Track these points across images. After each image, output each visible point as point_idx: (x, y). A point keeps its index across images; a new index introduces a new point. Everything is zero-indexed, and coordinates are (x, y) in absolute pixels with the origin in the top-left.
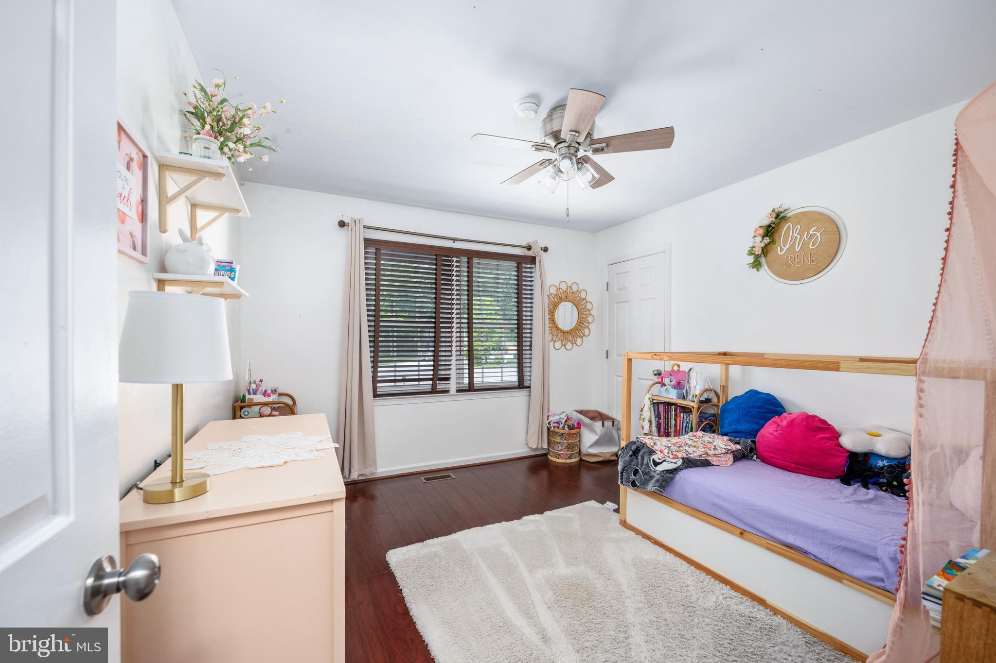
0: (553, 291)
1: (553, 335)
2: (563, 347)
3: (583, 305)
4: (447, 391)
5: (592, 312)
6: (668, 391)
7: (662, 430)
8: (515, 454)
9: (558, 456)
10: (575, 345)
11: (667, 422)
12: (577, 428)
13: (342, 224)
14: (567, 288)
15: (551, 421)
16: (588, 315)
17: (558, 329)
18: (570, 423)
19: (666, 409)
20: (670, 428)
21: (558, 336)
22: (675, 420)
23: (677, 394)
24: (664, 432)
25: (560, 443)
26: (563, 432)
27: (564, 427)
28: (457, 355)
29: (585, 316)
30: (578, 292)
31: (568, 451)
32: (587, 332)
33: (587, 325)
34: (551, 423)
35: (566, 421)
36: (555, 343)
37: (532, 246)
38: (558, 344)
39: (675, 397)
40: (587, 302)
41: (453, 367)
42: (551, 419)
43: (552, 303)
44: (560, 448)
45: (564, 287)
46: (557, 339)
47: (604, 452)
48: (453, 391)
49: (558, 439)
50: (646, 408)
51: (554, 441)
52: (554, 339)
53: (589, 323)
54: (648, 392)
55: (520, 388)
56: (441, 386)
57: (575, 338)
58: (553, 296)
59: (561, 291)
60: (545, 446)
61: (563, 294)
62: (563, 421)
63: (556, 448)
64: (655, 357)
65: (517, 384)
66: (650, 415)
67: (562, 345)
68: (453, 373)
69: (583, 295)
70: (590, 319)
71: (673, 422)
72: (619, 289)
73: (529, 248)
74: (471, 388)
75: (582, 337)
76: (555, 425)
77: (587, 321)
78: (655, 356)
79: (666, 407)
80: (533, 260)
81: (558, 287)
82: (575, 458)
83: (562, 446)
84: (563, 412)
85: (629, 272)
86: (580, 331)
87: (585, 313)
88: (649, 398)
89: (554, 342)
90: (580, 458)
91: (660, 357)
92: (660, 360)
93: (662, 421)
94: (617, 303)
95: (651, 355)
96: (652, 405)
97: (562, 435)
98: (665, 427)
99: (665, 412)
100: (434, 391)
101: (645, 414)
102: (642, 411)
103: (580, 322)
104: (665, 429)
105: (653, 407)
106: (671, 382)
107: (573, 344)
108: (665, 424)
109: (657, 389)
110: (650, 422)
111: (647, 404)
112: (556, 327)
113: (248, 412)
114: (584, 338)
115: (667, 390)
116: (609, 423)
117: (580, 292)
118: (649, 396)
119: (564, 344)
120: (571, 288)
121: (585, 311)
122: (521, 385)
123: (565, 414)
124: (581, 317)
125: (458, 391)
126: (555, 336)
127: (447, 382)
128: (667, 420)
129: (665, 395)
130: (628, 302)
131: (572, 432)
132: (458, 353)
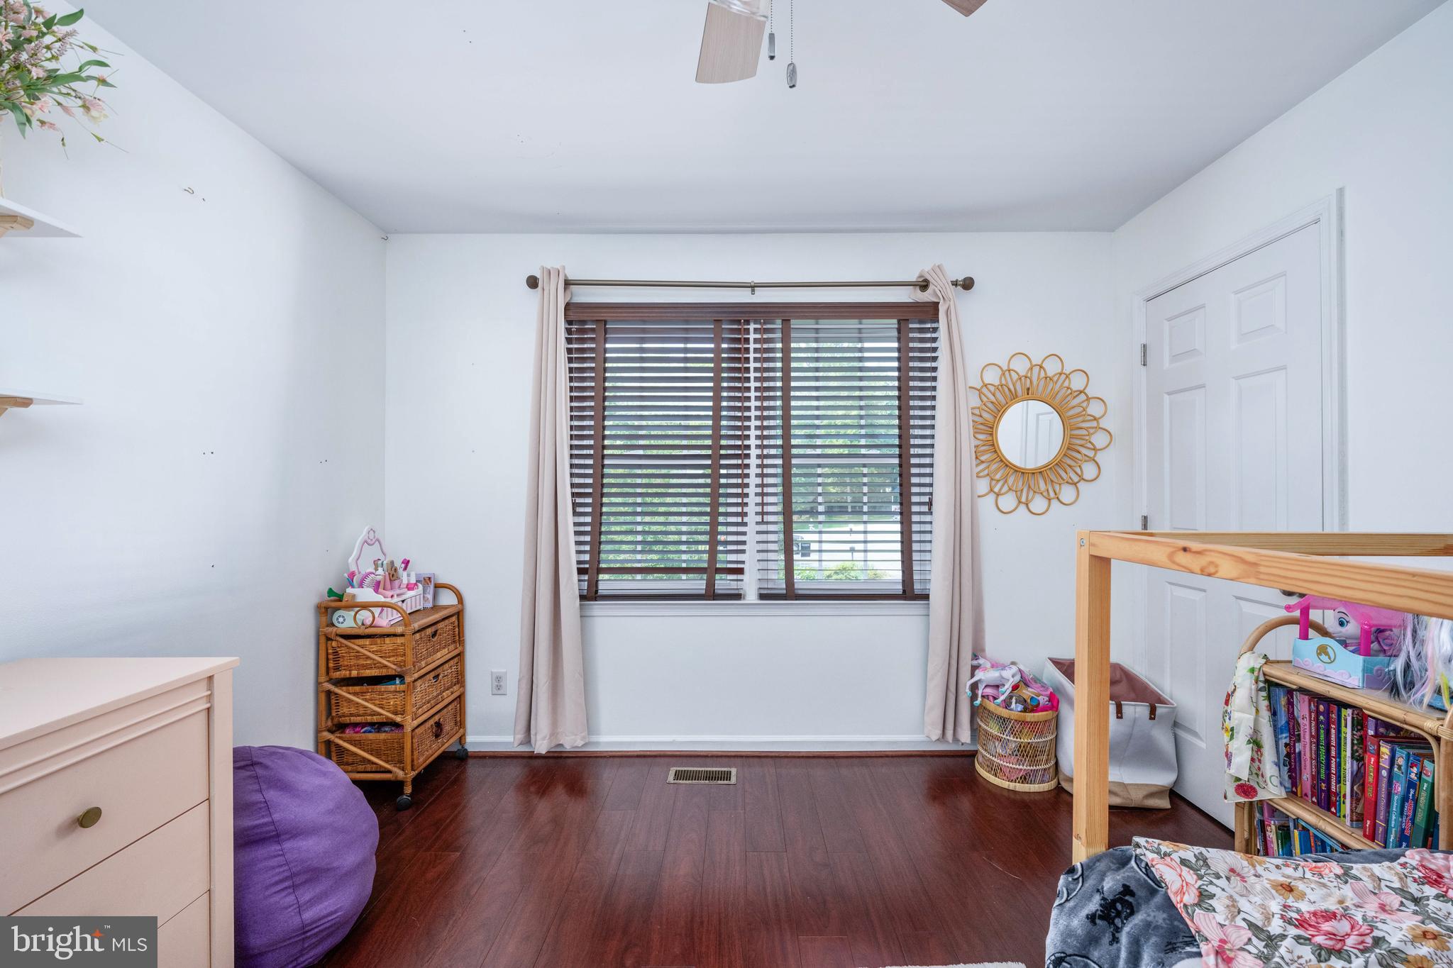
0: (992, 377)
1: (992, 479)
2: (1022, 507)
3: (1079, 405)
4: (738, 596)
5: (1104, 423)
6: (1327, 654)
7: (1306, 776)
8: (895, 743)
9: (996, 770)
10: (1054, 502)
11: (1323, 758)
12: (1045, 709)
13: (533, 282)
14: (1031, 369)
15: (980, 680)
16: (1092, 431)
17: (1006, 464)
18: (1027, 693)
19: (1318, 713)
20: (1338, 782)
21: (1006, 481)
22: (1358, 758)
23: (1365, 670)
24: (1313, 787)
25: (1000, 739)
26: (1004, 713)
27: (1007, 704)
28: (757, 523)
29: (1084, 432)
30: (1063, 377)
31: (1018, 762)
32: (1089, 470)
33: (1091, 454)
34: (981, 687)
35: (1015, 687)
36: (1000, 498)
37: (929, 278)
38: (1008, 501)
39: (1356, 679)
40: (1088, 399)
41: (751, 547)
42: (979, 675)
43: (990, 405)
44: (999, 750)
45: (1021, 366)
46: (1005, 489)
47: (1126, 782)
48: (751, 596)
49: (993, 729)
50: (1241, 698)
51: (986, 732)
52: (996, 489)
53: (1095, 449)
54: (1251, 649)
55: (905, 599)
56: (724, 583)
57: (1057, 487)
58: (992, 388)
59: (1015, 376)
60: (965, 736)
61: (1018, 384)
62: (1007, 688)
63: (990, 746)
64: (1182, 558)
65: (899, 588)
66: (1256, 721)
67: (1020, 502)
68: (750, 560)
69: (1077, 383)
70: (1099, 440)
71: (1348, 766)
72: (1175, 358)
73: (924, 285)
74: (790, 594)
75: (1075, 484)
76: (989, 691)
77: (1089, 445)
78: (1182, 554)
79: (1322, 708)
80: (930, 311)
81: (1005, 368)
82: (1042, 782)
83: (1004, 747)
84: (1013, 663)
85: (1203, 307)
86: (1069, 470)
87: (1084, 425)
88: (1252, 670)
89: (998, 495)
90: (1059, 783)
91: (1203, 561)
92: (1203, 572)
93: (1305, 747)
94: (1169, 394)
95: (1169, 550)
96: (1264, 694)
97: (1003, 721)
98: (1318, 772)
99: (1318, 723)
100: (711, 594)
101: (1235, 715)
102: (1227, 703)
103: (1068, 449)
104: (1316, 777)
105: (1269, 698)
106: (1341, 624)
107: (1050, 500)
108: (1318, 762)
109: (1285, 642)
110: (1256, 743)
111: (1245, 687)
112: (1001, 461)
113: (343, 617)
114: (1081, 485)
115: (1322, 650)
116: (1138, 709)
117: (1067, 377)
118: (1250, 661)
119: (1023, 499)
120: (1041, 367)
121: (1083, 421)
122: (910, 592)
123: (1014, 669)
124: (1072, 437)
125: (762, 597)
126: (998, 481)
127: (740, 577)
128: (1323, 750)
129: (1316, 665)
130: (1203, 386)
131: (1030, 717)
132: (759, 518)
